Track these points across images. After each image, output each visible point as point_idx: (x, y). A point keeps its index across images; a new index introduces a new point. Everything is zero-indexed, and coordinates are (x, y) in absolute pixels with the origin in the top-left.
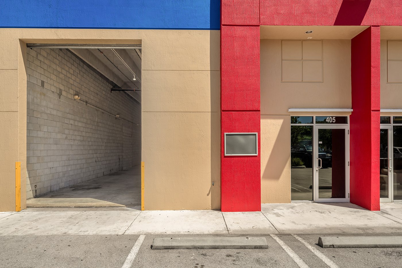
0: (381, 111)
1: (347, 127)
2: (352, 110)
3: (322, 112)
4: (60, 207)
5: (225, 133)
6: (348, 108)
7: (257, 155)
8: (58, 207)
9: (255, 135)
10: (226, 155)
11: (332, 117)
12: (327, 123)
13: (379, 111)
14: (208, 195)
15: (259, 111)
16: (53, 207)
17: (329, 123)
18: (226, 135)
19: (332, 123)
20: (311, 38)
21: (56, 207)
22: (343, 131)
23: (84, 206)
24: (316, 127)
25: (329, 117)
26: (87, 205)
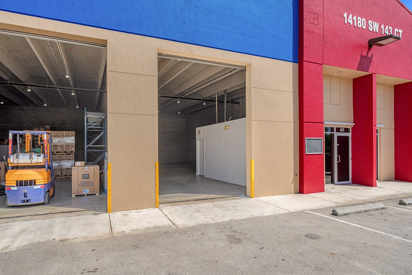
0: (377, 126)
1: (349, 135)
2: (354, 124)
3: (338, 125)
4: (182, 201)
5: (306, 138)
6: (352, 123)
7: (322, 153)
8: (180, 201)
9: (321, 139)
10: (306, 153)
11: (343, 128)
12: (340, 132)
13: (376, 126)
14: (292, 183)
15: (323, 123)
16: (176, 202)
17: (341, 132)
18: (307, 139)
19: (343, 132)
20: (335, 75)
21: (178, 201)
22: (348, 137)
23: (201, 199)
24: (336, 134)
25: (341, 128)
26: (200, 198)
